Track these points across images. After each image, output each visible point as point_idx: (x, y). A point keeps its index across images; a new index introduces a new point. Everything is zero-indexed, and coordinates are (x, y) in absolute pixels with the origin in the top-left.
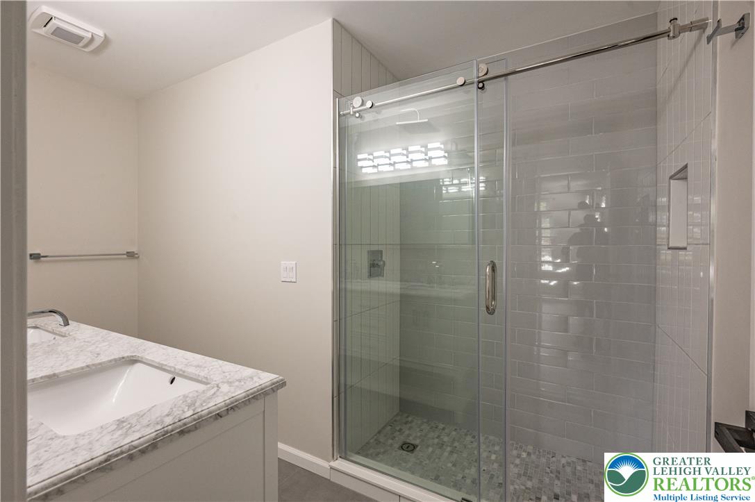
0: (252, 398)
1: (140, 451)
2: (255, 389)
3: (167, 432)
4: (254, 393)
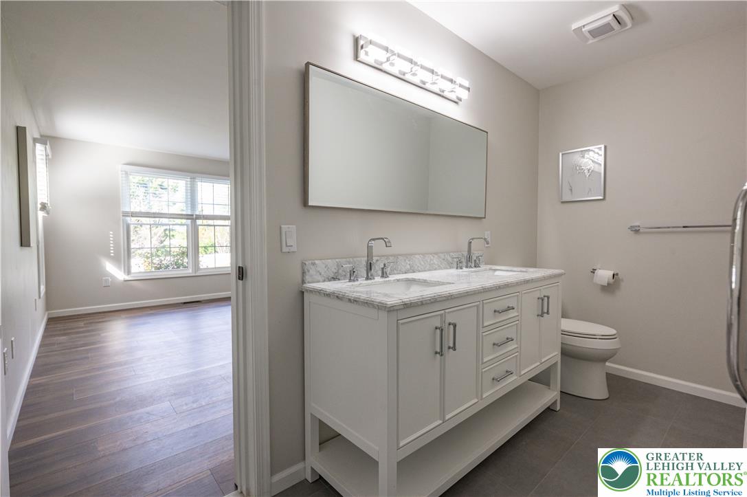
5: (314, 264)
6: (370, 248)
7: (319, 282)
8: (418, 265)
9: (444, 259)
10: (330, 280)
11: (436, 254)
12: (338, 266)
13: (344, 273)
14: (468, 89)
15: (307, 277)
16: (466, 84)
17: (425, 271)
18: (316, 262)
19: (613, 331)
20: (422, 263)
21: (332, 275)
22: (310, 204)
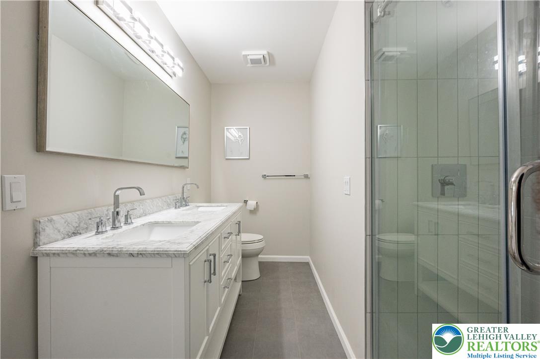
0: (157, 253)
1: (88, 253)
2: (162, 249)
3: (103, 251)
4: (160, 251)
5: (51, 221)
6: (116, 198)
7: (56, 241)
8: (149, 208)
9: (165, 202)
10: (70, 237)
11: (160, 197)
12: (79, 218)
13: (86, 226)
14: (183, 69)
15: (42, 238)
16: (181, 65)
17: (153, 213)
18: (54, 217)
19: (261, 237)
20: (152, 207)
21: (72, 230)
22: (47, 149)
